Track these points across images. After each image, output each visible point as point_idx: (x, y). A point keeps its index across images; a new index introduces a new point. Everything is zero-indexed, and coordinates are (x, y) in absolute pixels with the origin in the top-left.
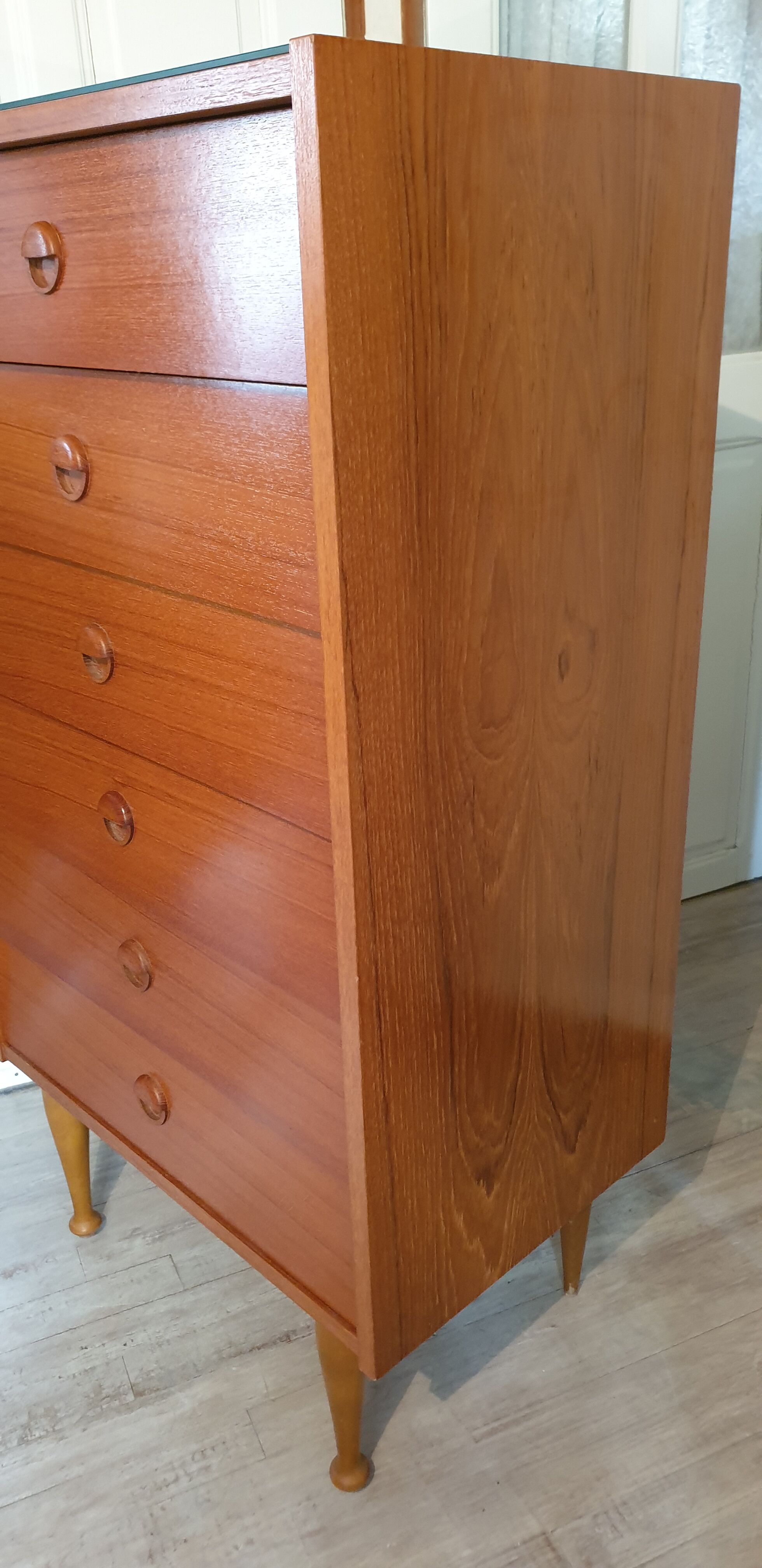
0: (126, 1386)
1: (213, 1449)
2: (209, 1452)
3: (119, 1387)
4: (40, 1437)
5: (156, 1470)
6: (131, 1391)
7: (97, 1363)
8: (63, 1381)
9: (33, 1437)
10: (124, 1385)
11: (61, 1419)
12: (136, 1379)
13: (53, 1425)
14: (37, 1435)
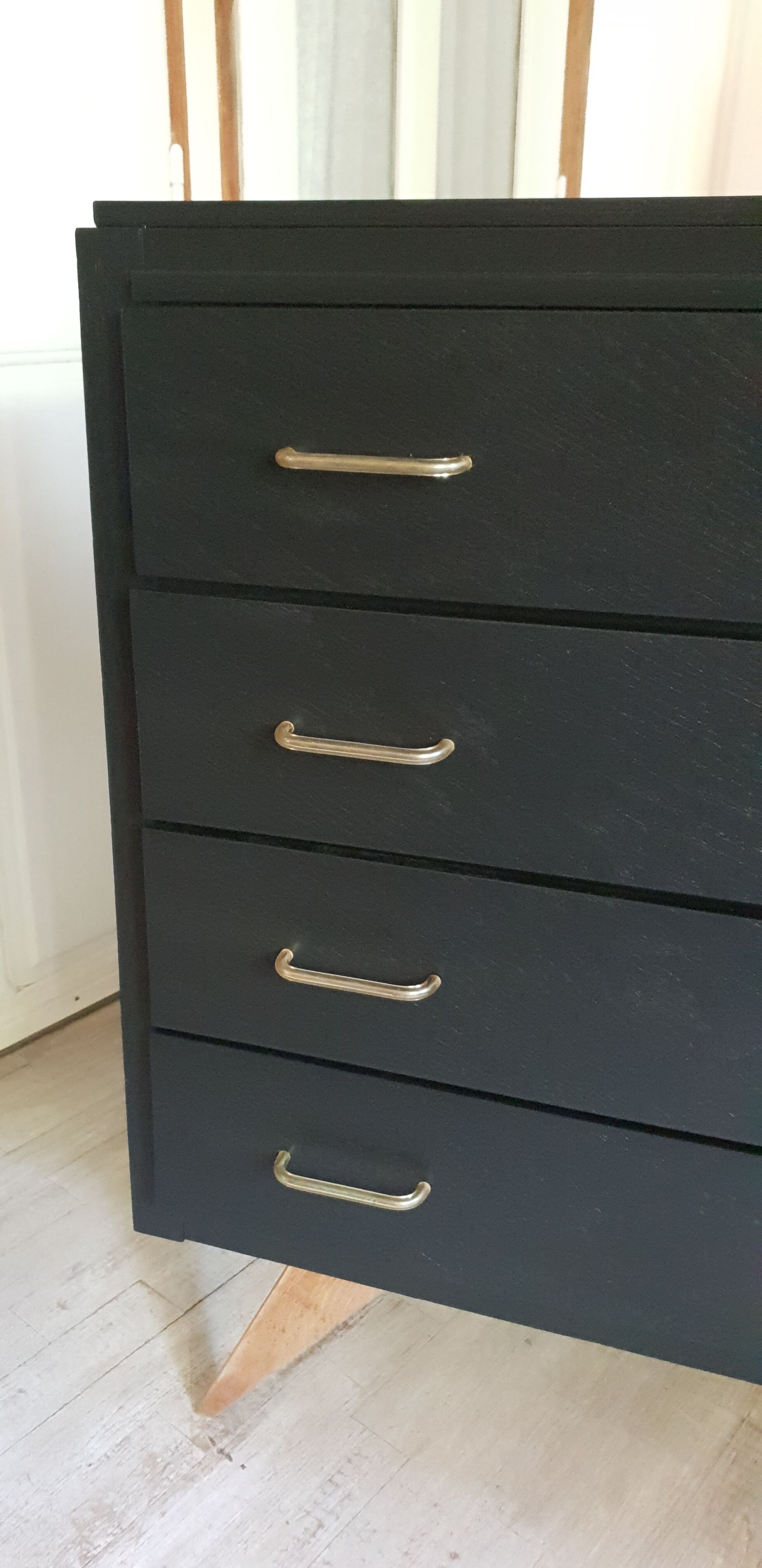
0: (184, 1444)
1: (339, 1472)
2: (338, 1479)
3: (177, 1447)
4: (109, 1545)
5: (287, 1523)
6: (195, 1447)
7: (128, 1431)
8: (97, 1468)
9: (99, 1550)
10: (181, 1444)
11: (123, 1513)
12: (191, 1430)
13: (116, 1524)
14: (103, 1545)
